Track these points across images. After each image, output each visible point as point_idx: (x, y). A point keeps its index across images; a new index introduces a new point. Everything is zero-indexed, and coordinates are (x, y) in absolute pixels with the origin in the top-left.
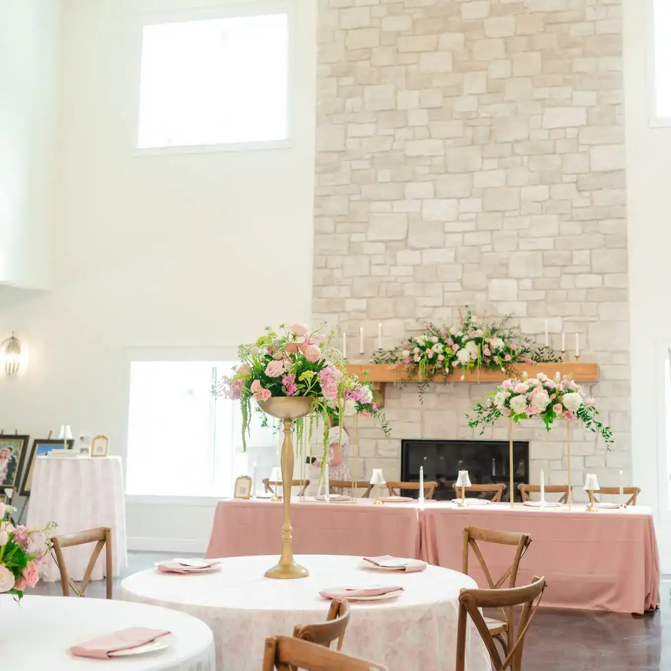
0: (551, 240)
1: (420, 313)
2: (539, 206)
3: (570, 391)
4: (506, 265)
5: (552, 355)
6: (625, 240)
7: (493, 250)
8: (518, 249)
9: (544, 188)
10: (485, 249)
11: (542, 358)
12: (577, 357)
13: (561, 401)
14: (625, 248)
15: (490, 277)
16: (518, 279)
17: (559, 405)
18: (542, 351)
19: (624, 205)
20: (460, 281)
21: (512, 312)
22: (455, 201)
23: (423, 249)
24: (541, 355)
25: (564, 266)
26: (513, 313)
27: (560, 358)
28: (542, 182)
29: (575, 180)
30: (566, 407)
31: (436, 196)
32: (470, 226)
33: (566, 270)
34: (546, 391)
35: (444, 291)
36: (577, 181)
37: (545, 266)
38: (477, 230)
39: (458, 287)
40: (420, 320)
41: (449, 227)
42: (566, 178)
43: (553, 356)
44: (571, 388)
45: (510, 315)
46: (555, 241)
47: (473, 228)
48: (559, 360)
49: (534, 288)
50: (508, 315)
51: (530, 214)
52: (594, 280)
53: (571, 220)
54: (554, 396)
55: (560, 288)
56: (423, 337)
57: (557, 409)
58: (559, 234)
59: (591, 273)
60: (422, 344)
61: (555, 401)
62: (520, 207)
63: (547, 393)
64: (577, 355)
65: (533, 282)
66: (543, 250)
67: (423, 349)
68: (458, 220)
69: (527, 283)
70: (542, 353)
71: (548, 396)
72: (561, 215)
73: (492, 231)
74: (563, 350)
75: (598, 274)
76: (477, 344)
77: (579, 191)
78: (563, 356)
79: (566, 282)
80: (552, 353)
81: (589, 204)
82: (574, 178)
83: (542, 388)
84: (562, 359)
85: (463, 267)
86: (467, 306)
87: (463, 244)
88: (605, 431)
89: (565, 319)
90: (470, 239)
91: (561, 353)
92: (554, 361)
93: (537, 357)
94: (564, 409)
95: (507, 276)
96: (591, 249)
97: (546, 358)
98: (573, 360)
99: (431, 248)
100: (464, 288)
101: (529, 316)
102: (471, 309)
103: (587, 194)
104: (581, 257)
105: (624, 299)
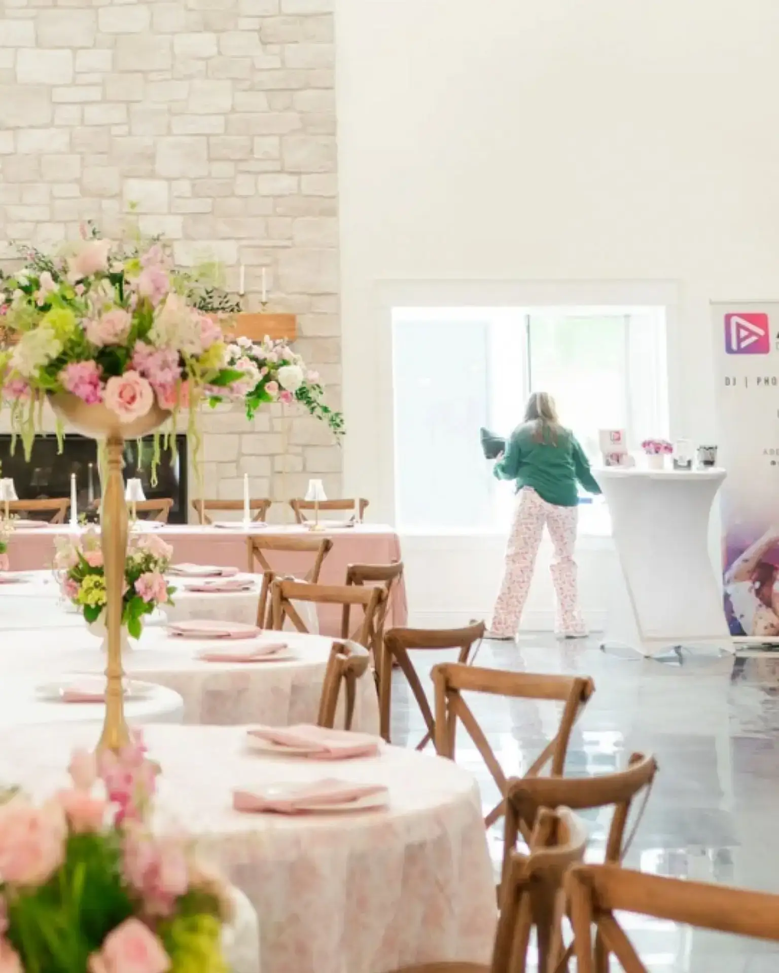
0: (221, 119)
1: (14, 232)
2: (201, 65)
3: (285, 363)
4: (150, 157)
5: (226, 300)
6: (334, 123)
7: (130, 134)
8: (169, 133)
9: (210, 37)
10: (115, 130)
11: (210, 306)
12: (264, 304)
13: (274, 377)
14: (333, 134)
15: (126, 176)
16: (169, 179)
17: (273, 383)
18: (211, 295)
19: (330, 66)
20: (78, 181)
21: (160, 232)
22: (67, 53)
23: (18, 128)
24: (208, 300)
25: (241, 160)
26: (163, 234)
27: (237, 305)
28: (207, 27)
29: (257, 27)
30: (283, 385)
31: (38, 43)
32: (95, 94)
33: (243, 166)
34: (254, 363)
35: (53, 198)
36: (261, 29)
37: (210, 160)
38: (104, 100)
39: (74, 190)
40: (18, 243)
41: (60, 95)
42: (244, 23)
43: (227, 302)
44: (287, 358)
45: (159, 236)
46: (227, 122)
47: (98, 97)
48: (236, 308)
49: (196, 195)
50: (156, 236)
51: (190, 77)
52: (286, 183)
53: (251, 89)
54: (265, 370)
55: (233, 195)
56: (26, 272)
57: (271, 389)
58: (233, 110)
59: (281, 172)
60: (25, 282)
61: (267, 378)
62: (172, 66)
63: (256, 366)
64: (264, 300)
65: (193, 186)
66: (208, 136)
67: (27, 290)
68: (74, 84)
69: (184, 187)
70: (211, 297)
71: (257, 370)
72: (234, 79)
73: (128, 102)
74: (242, 292)
75: (292, 173)
76: (113, 284)
77: (264, 43)
78: (241, 301)
79: (244, 185)
80: (225, 297)
81: (278, 65)
82: (254, 24)
83: (248, 359)
84: (241, 306)
85: (82, 159)
86: (89, 222)
87: (82, 121)
88: (334, 419)
89: (244, 242)
90: (94, 114)
91: (238, 297)
92: (228, 310)
93: (203, 304)
94: (280, 387)
95: (152, 175)
96: (281, 136)
97: (216, 305)
98: (257, 309)
99: (32, 127)
100: (84, 192)
101: (188, 237)
102: (96, 226)
103: (275, 48)
104: (267, 145)
105: (332, 212)
